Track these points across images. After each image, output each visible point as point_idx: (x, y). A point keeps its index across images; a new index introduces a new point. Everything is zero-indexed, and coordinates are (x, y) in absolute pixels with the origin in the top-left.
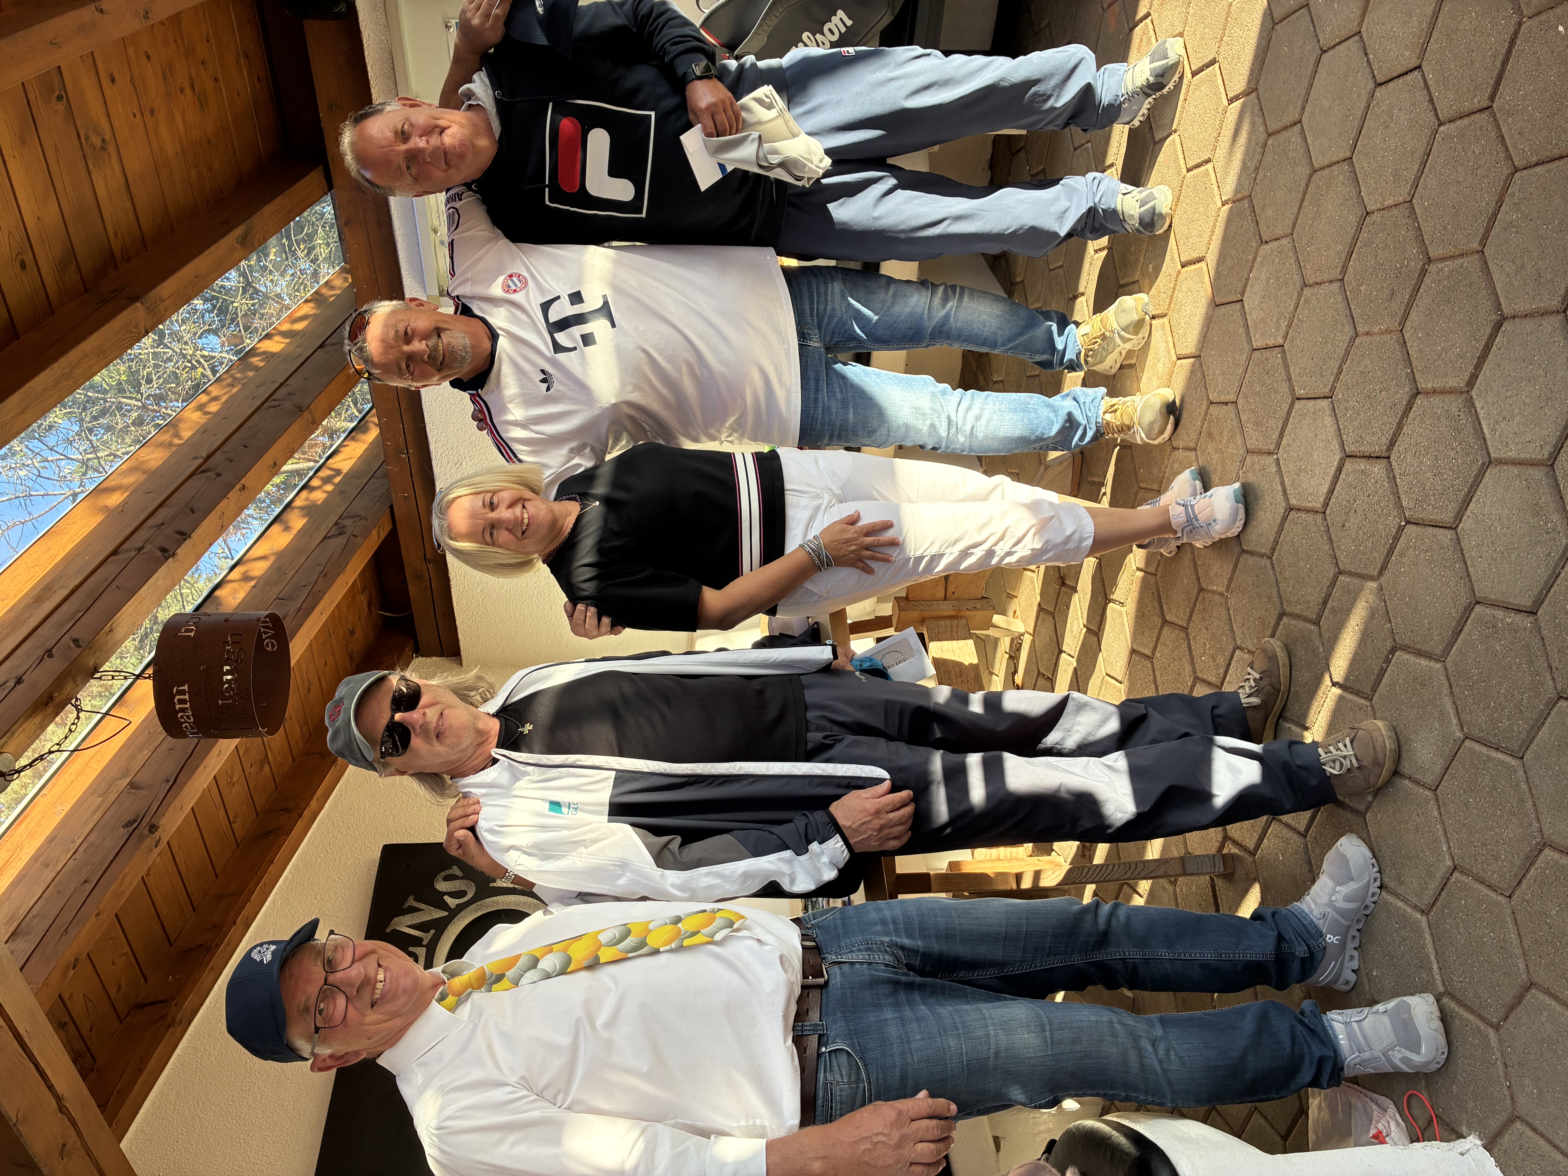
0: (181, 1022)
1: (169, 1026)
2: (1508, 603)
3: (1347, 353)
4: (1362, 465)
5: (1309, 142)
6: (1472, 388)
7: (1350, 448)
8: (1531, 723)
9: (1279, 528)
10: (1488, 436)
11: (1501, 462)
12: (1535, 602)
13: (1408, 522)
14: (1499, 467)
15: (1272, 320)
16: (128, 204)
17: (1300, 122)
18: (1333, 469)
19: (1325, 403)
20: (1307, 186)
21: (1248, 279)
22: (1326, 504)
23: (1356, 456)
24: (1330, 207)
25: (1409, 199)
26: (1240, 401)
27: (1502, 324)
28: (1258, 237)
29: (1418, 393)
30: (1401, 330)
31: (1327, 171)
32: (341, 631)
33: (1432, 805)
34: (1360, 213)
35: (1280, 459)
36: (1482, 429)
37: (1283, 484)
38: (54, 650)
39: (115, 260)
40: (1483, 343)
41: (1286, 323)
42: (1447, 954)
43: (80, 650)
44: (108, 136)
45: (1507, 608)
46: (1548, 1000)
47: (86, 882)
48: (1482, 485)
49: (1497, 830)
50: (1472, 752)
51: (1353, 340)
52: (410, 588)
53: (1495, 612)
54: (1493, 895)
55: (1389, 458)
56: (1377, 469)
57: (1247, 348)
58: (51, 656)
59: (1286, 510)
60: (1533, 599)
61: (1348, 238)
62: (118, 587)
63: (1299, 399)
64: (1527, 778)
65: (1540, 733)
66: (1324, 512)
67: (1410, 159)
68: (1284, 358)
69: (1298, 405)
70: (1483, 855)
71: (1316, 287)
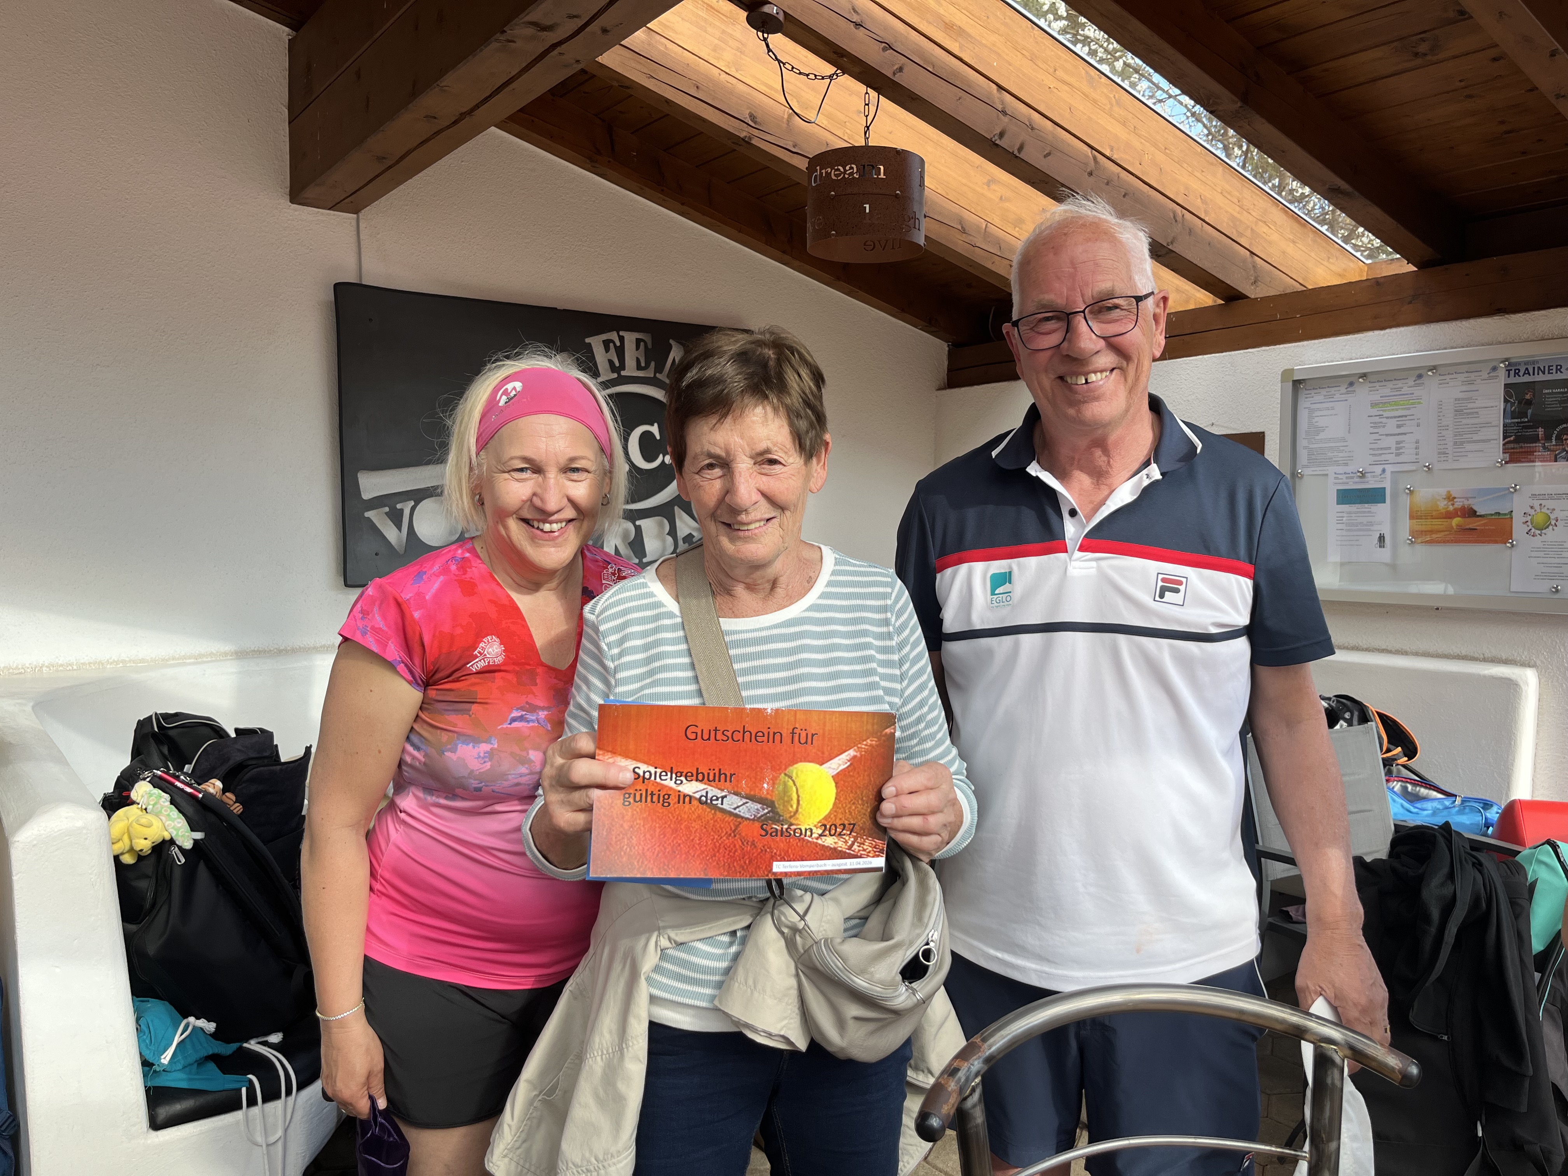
0: (594, 167)
1: (591, 158)
38: (891, 51)
47: (697, 87)
58: (884, 49)
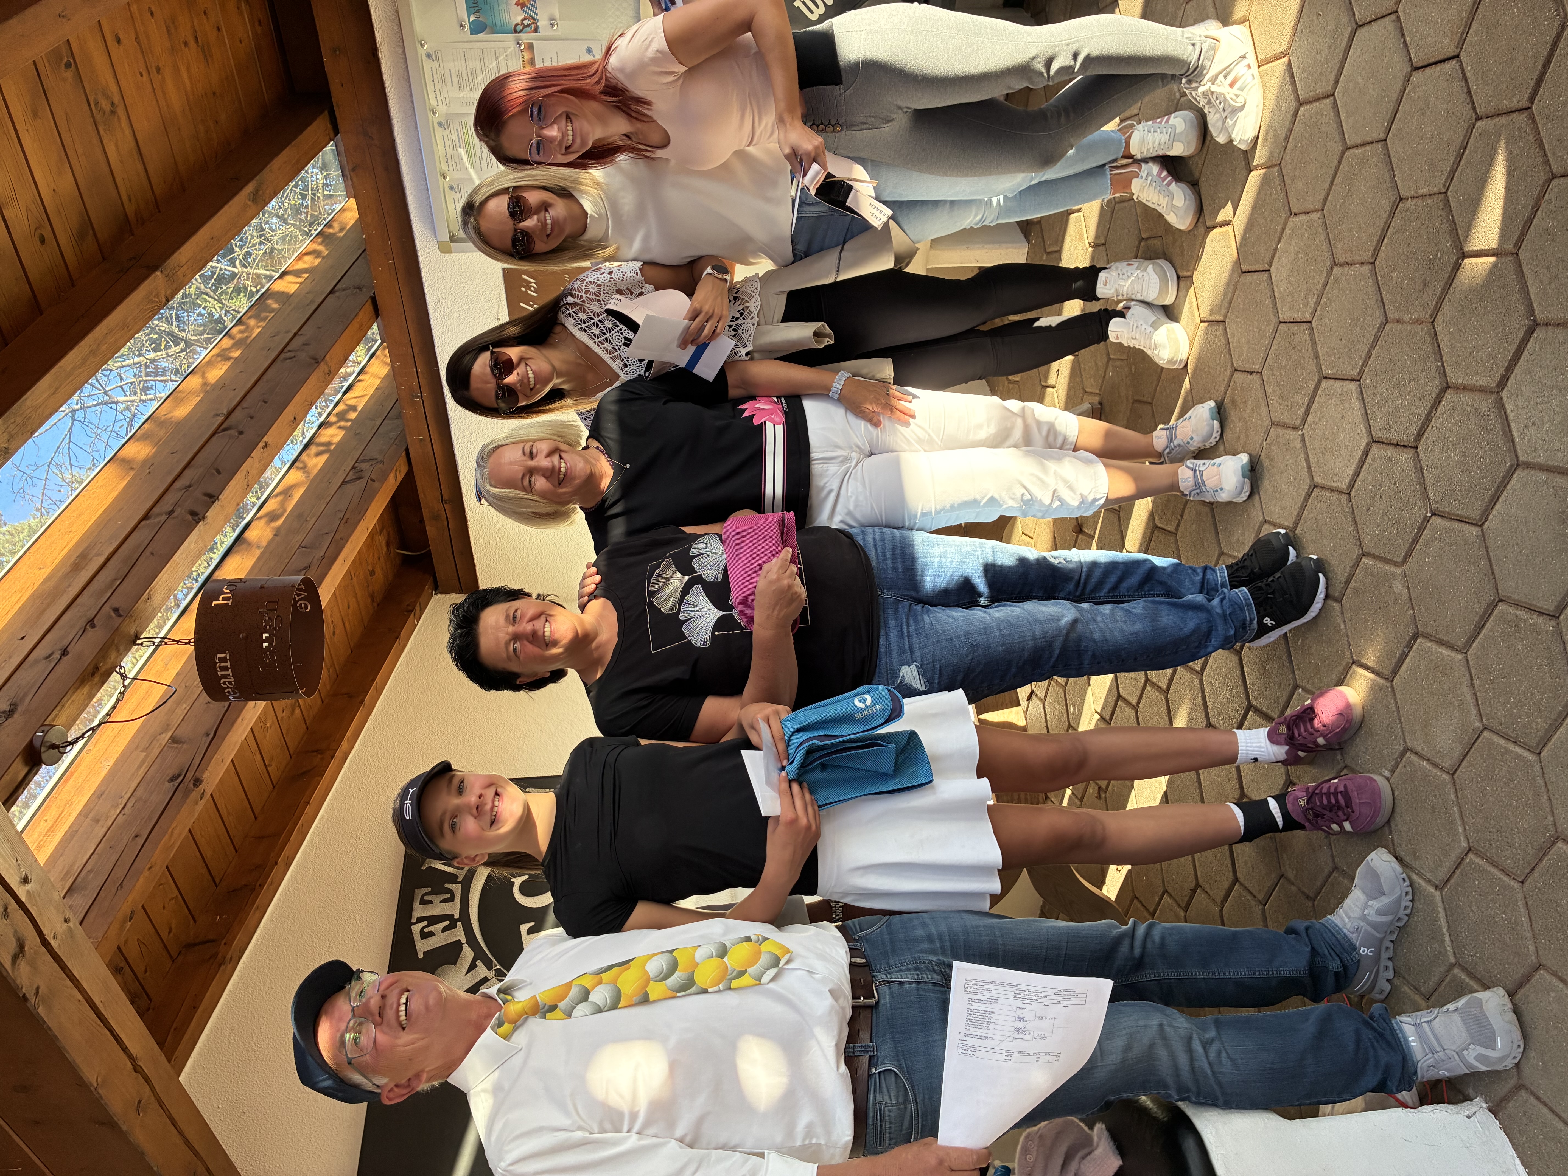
0: (231, 960)
1: (220, 965)
2: (1531, 605)
3: (1377, 338)
4: (1390, 452)
5: (1343, 118)
6: (1503, 389)
7: (1377, 434)
8: (1549, 722)
9: (1303, 503)
10: (1517, 440)
11: (1528, 466)
12: (1557, 607)
13: (1434, 514)
14: (1526, 472)
15: (1300, 296)
16: (140, 167)
17: (1333, 95)
18: (1360, 453)
19: (1353, 386)
20: (1340, 162)
21: (1276, 250)
22: (1351, 486)
23: (1383, 443)
24: (1363, 187)
25: (1444, 190)
26: (1265, 372)
27: (1534, 330)
28: (1287, 208)
29: (1448, 387)
30: (1433, 322)
31: (1360, 150)
32: (361, 573)
33: (1449, 788)
34: (1393, 199)
35: (1306, 435)
36: (1511, 431)
37: (1307, 460)
38: (95, 621)
39: (130, 225)
40: (1515, 346)
41: (1314, 300)
42: (1459, 929)
43: (120, 619)
44: (117, 99)
45: (1530, 609)
46: (1555, 982)
47: (136, 836)
48: (1509, 487)
49: (1512, 819)
50: (1491, 743)
51: (1382, 326)
52: (428, 528)
53: (1519, 612)
54: (1506, 879)
55: (1416, 448)
56: (1405, 458)
57: (1274, 320)
58: (93, 626)
59: (1310, 486)
60: (1556, 604)
61: (1381, 223)
62: (152, 553)
63: (1326, 378)
64: (1543, 773)
65: (1558, 733)
66: (1349, 494)
67: (1446, 151)
68: (1312, 334)
69: (1324, 384)
70: (1498, 841)
71: (1346, 268)
